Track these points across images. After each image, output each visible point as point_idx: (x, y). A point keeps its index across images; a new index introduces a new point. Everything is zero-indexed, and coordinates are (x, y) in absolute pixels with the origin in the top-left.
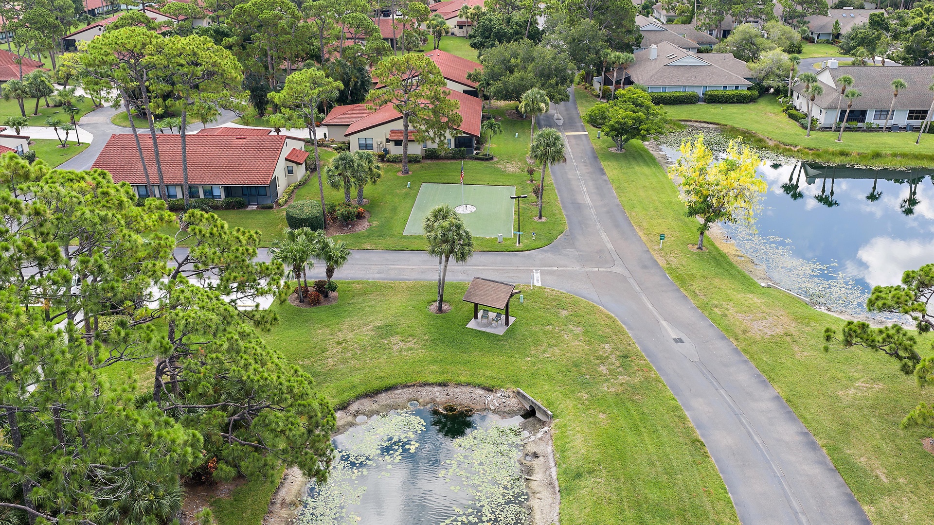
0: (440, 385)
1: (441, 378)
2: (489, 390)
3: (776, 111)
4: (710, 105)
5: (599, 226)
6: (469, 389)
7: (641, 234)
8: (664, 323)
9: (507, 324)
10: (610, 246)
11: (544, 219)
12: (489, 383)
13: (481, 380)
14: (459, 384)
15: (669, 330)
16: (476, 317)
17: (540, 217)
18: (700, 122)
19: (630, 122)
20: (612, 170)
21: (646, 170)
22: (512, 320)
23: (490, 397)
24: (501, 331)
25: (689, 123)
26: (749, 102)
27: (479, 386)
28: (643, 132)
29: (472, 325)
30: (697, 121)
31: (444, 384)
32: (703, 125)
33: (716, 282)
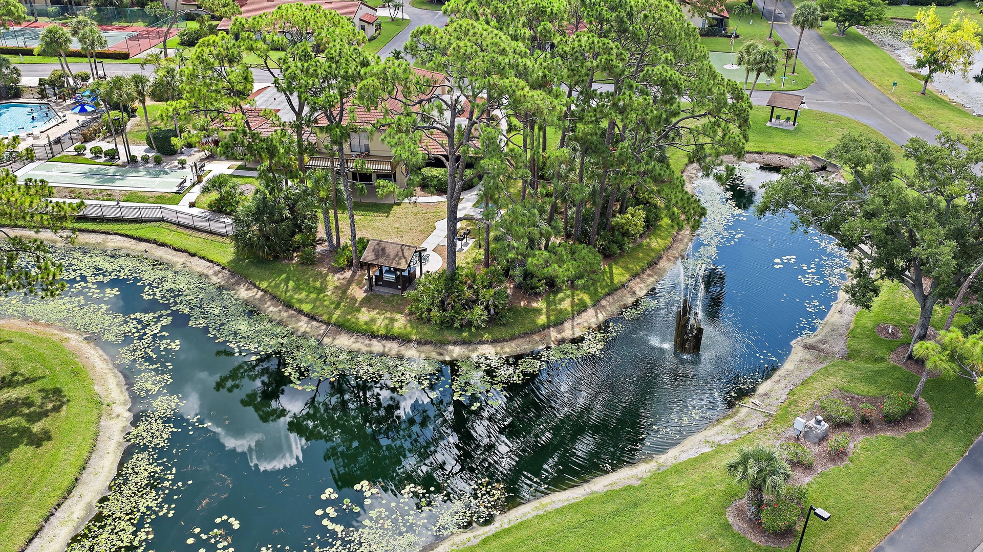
0: (757, 153)
1: (758, 150)
2: (792, 156)
3: (973, 12)
4: (913, 7)
5: (840, 80)
6: (777, 156)
7: (875, 85)
8: (905, 131)
9: (794, 125)
10: (852, 91)
11: (795, 74)
12: (790, 152)
13: (785, 151)
14: (770, 153)
15: (909, 133)
16: (771, 121)
17: (793, 73)
18: (905, 20)
19: (857, 9)
20: (840, 47)
21: (868, 49)
22: (796, 124)
23: (793, 160)
24: (792, 128)
25: (894, 20)
26: (949, 5)
27: (784, 154)
28: (867, 18)
29: (768, 124)
30: (902, 19)
31: (760, 153)
32: (907, 22)
33: (939, 111)
